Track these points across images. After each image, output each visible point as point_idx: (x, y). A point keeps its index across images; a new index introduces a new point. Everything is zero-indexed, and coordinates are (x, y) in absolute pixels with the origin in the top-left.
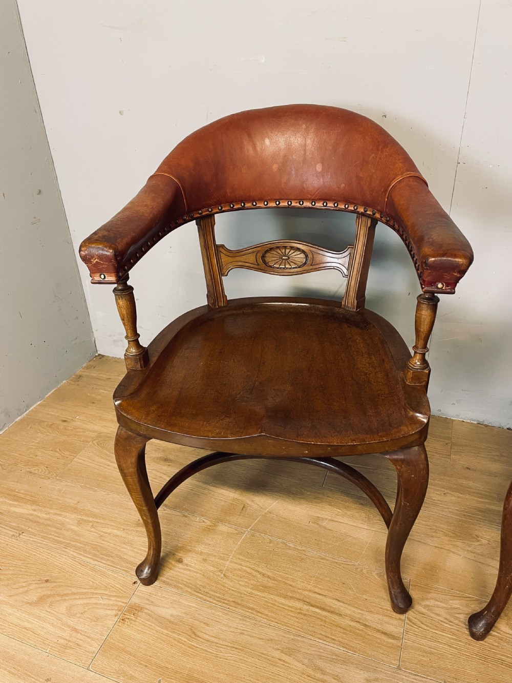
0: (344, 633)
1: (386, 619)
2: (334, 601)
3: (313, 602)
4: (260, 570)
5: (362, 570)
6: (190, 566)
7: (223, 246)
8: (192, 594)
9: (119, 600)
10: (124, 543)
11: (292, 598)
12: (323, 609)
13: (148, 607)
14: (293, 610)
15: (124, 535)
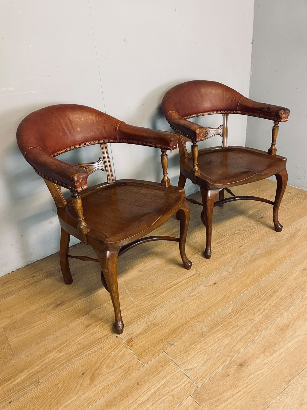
0: (187, 284)
1: (189, 273)
3: (170, 287)
4: (146, 295)
5: (169, 269)
6: (126, 315)
8: (139, 319)
9: (120, 345)
10: (92, 335)
11: (164, 291)
12: (175, 285)
13: (132, 336)
14: (169, 293)
15: (87, 334)
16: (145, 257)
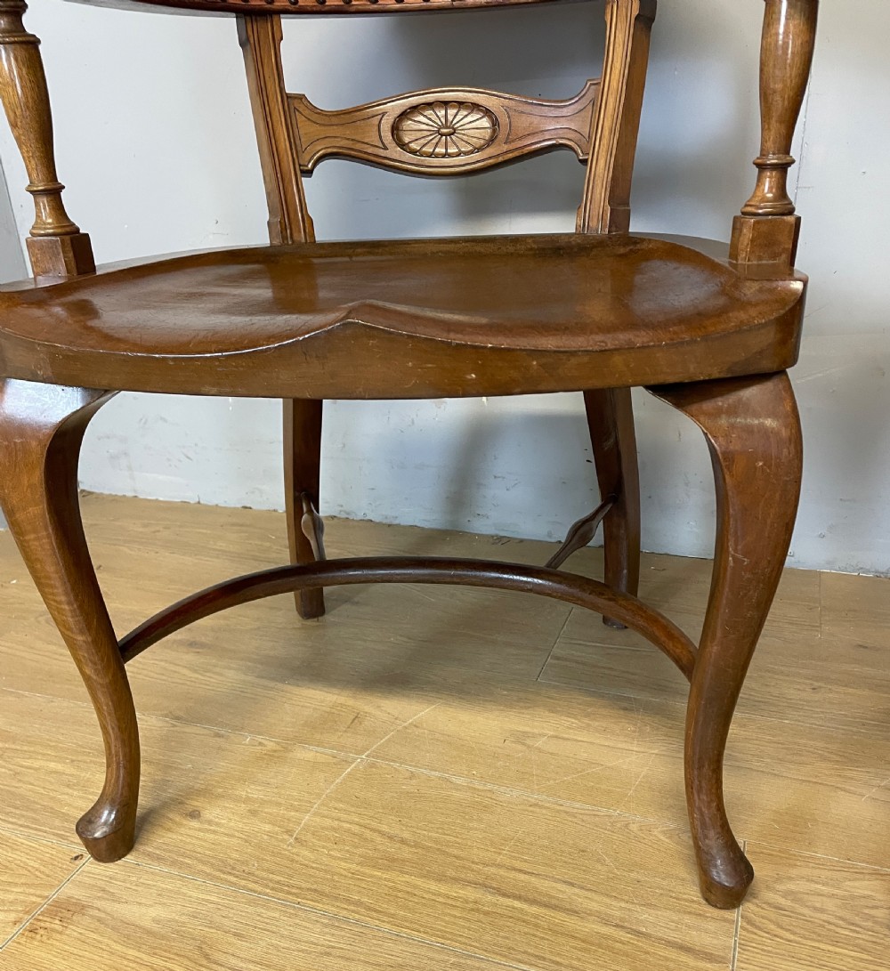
0: (585, 950)
1: (687, 919)
2: (560, 886)
3: (508, 889)
4: (384, 828)
5: (627, 826)
6: (217, 824)
7: (301, 97)
8: (213, 878)
9: (32, 891)
10: (68, 786)
11: (456, 880)
12: (533, 902)
13: (98, 904)
14: (458, 904)
15: (73, 771)
16: (625, 709)
